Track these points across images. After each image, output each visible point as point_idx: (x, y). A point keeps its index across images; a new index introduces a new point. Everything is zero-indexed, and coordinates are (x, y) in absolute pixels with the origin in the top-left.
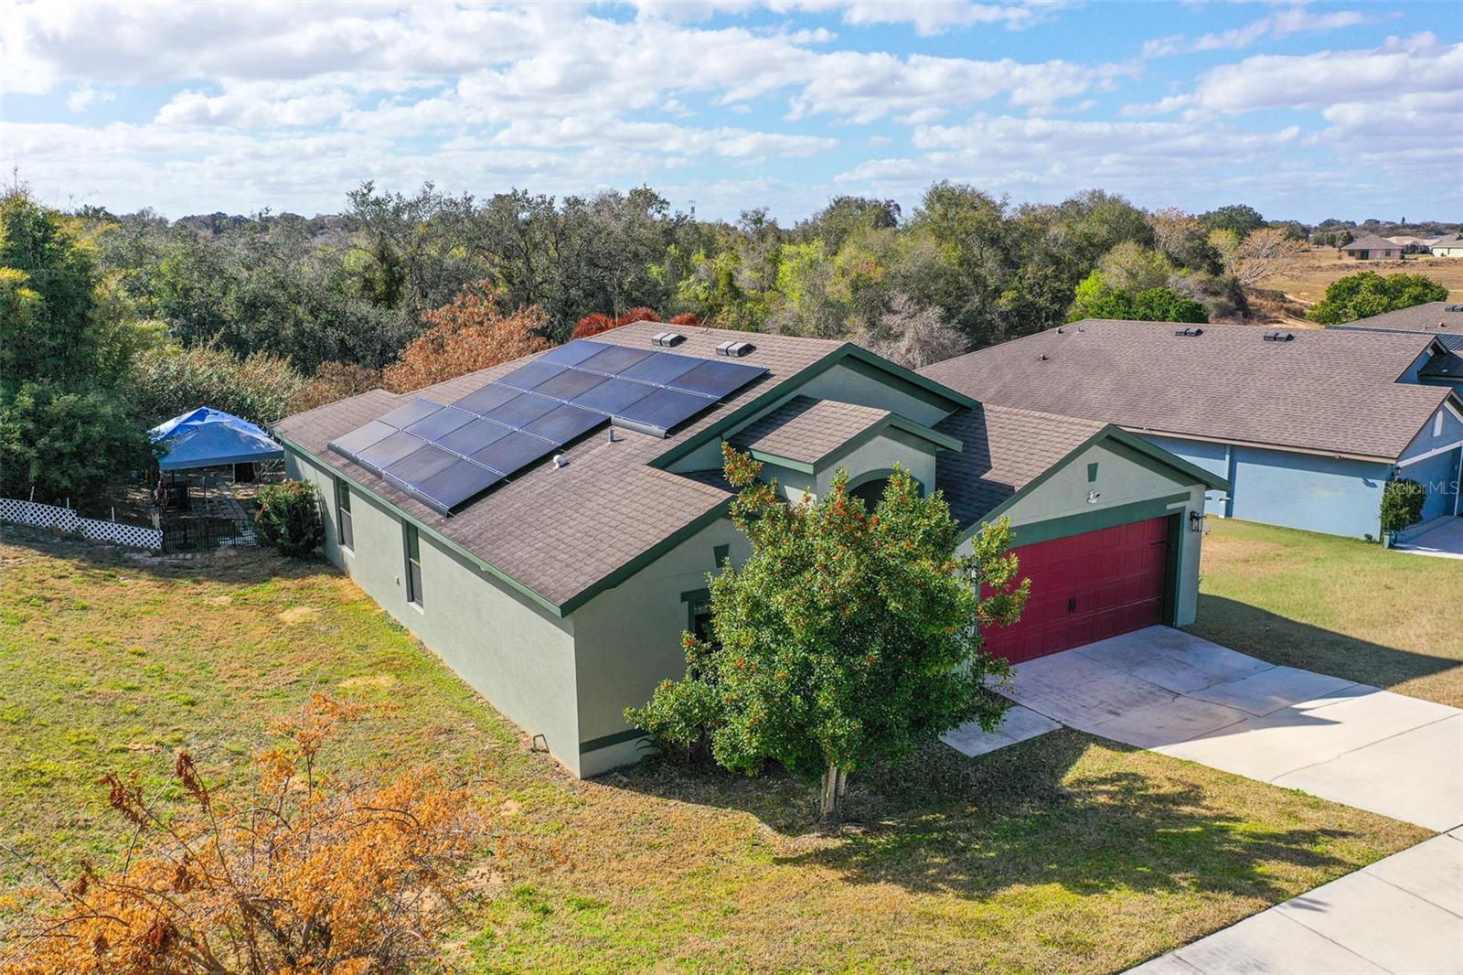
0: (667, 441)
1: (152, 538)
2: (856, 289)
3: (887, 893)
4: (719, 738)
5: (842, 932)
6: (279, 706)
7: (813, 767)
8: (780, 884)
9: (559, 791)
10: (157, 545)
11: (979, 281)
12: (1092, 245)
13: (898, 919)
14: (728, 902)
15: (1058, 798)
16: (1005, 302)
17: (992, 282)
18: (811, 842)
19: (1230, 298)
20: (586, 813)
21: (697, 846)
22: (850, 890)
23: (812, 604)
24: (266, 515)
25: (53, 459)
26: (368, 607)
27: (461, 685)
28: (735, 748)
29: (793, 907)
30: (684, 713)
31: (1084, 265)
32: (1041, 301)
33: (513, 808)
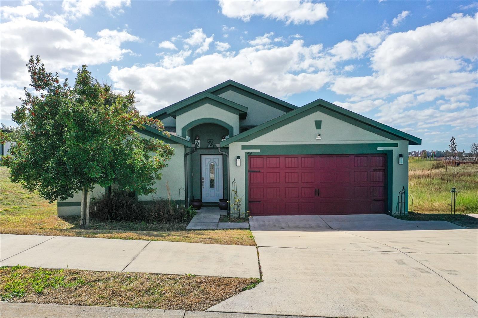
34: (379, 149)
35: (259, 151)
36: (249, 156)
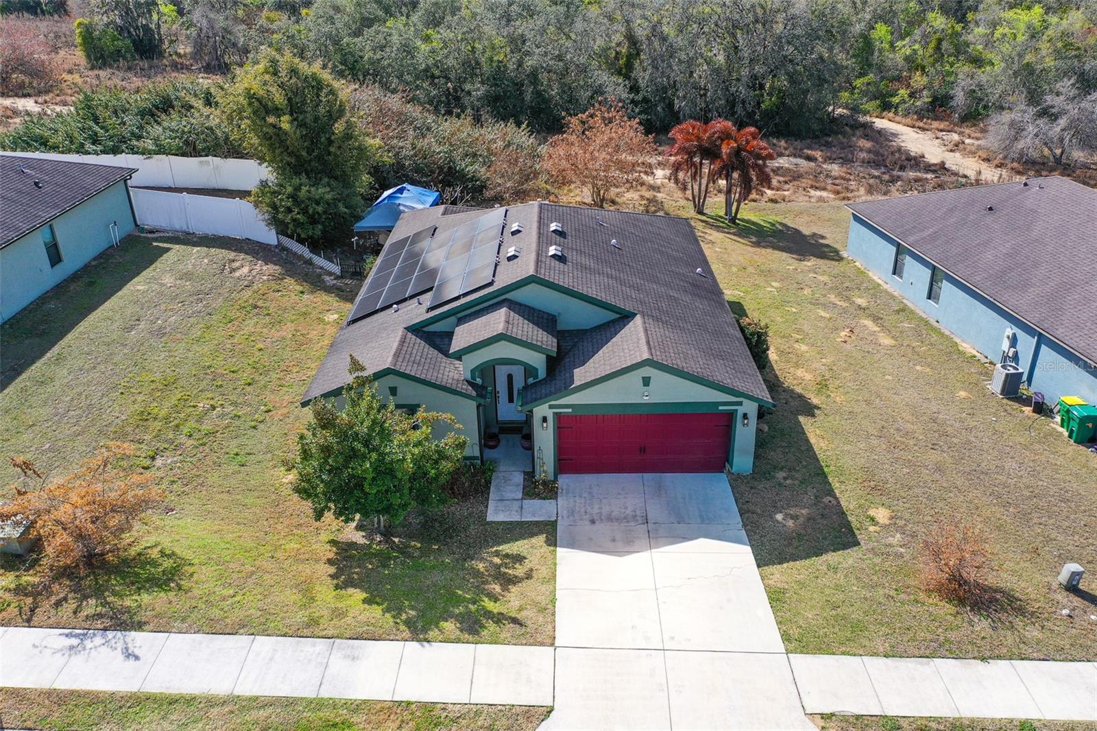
0: (426, 314)
1: (337, 269)
10: (339, 273)
34: (720, 408)
35: (570, 410)
36: (558, 417)
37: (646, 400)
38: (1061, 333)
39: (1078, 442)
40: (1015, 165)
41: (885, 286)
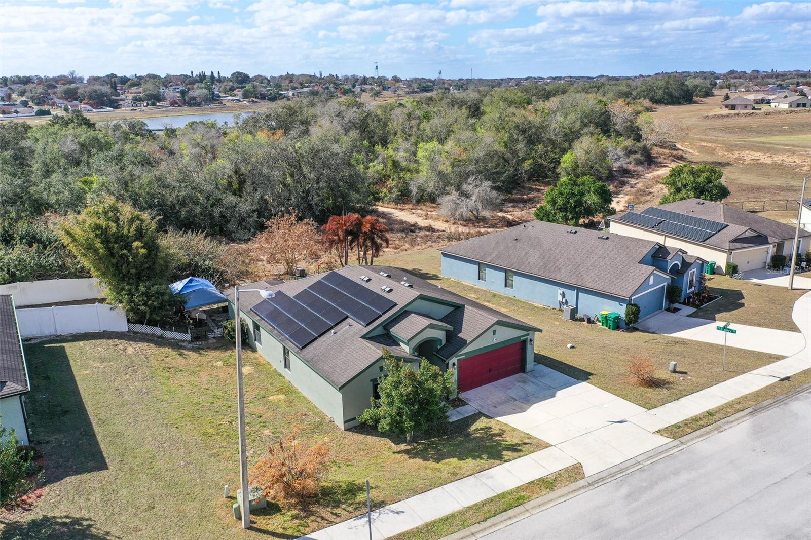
0: (366, 328)
1: (187, 337)
2: (453, 166)
3: (418, 461)
4: (380, 426)
5: (406, 471)
6: (253, 407)
7: (403, 431)
8: (395, 459)
9: (338, 434)
10: (189, 339)
11: (515, 153)
12: (572, 132)
13: (419, 468)
14: (382, 464)
15: (469, 435)
16: (527, 165)
17: (521, 155)
18: (403, 447)
19: (642, 155)
20: (346, 440)
21: (375, 450)
22: (411, 460)
23: (401, 395)
24: (229, 331)
25: (154, 310)
26: (269, 366)
27: (305, 399)
28: (383, 428)
29: (397, 465)
30: (371, 418)
31: (566, 145)
32: (545, 163)
33: (327, 439)
34: (522, 339)
37: (495, 341)
38: (589, 285)
39: (613, 329)
40: (461, 222)
41: (476, 287)
